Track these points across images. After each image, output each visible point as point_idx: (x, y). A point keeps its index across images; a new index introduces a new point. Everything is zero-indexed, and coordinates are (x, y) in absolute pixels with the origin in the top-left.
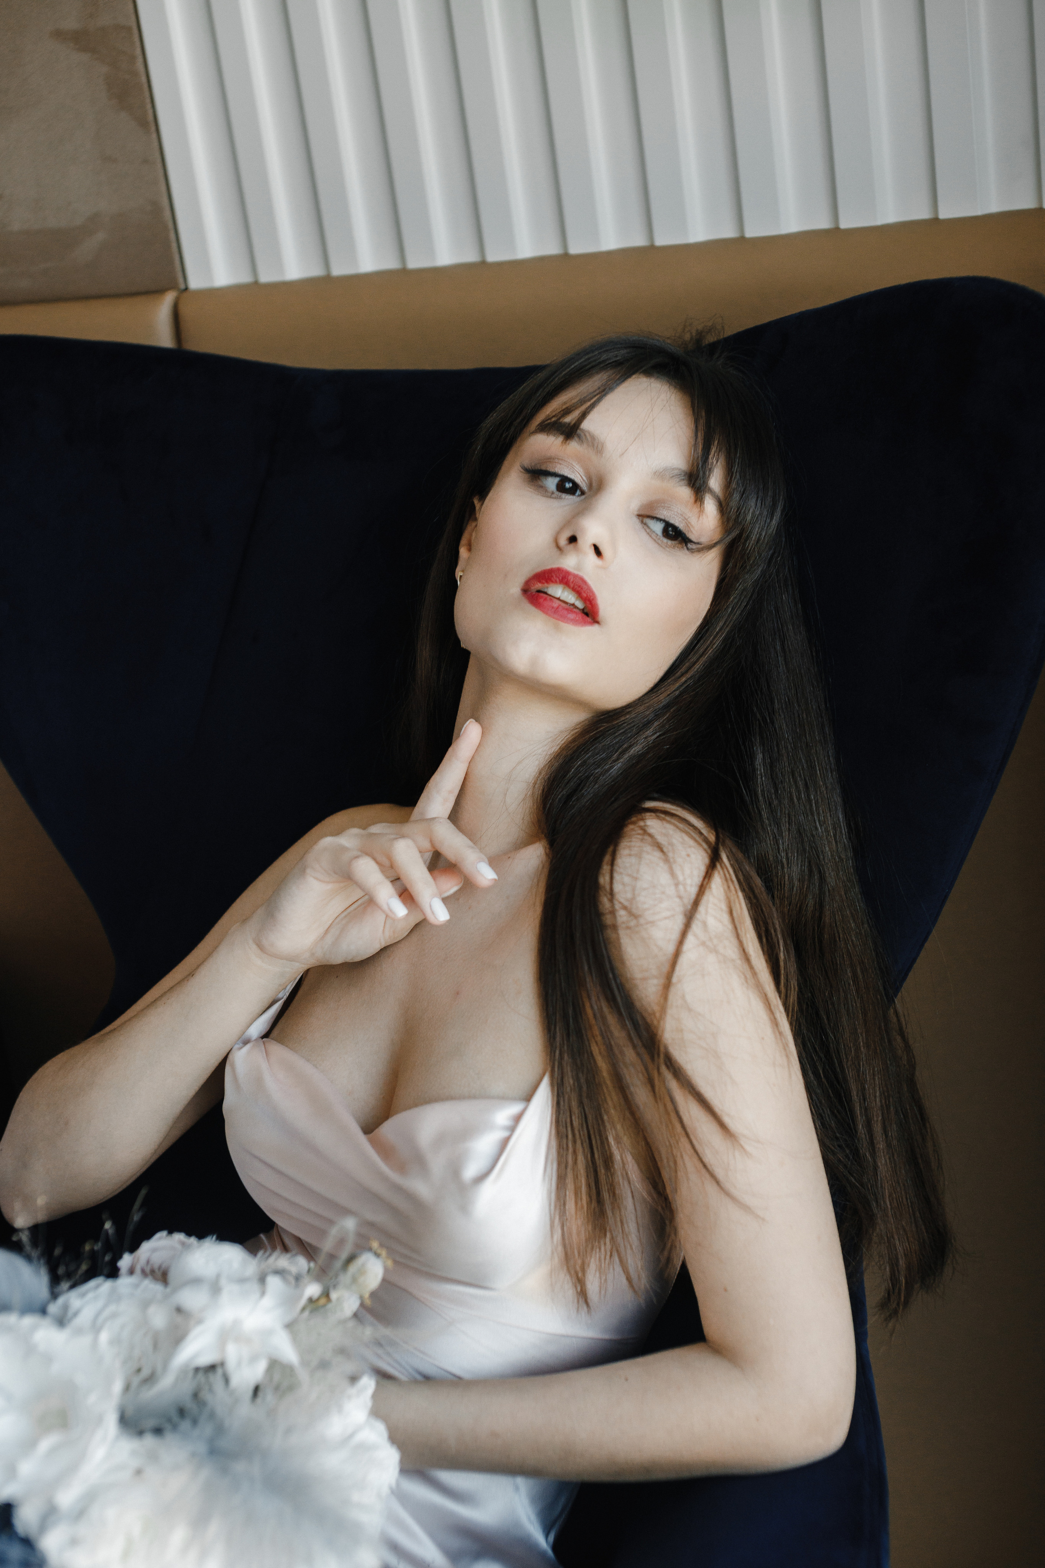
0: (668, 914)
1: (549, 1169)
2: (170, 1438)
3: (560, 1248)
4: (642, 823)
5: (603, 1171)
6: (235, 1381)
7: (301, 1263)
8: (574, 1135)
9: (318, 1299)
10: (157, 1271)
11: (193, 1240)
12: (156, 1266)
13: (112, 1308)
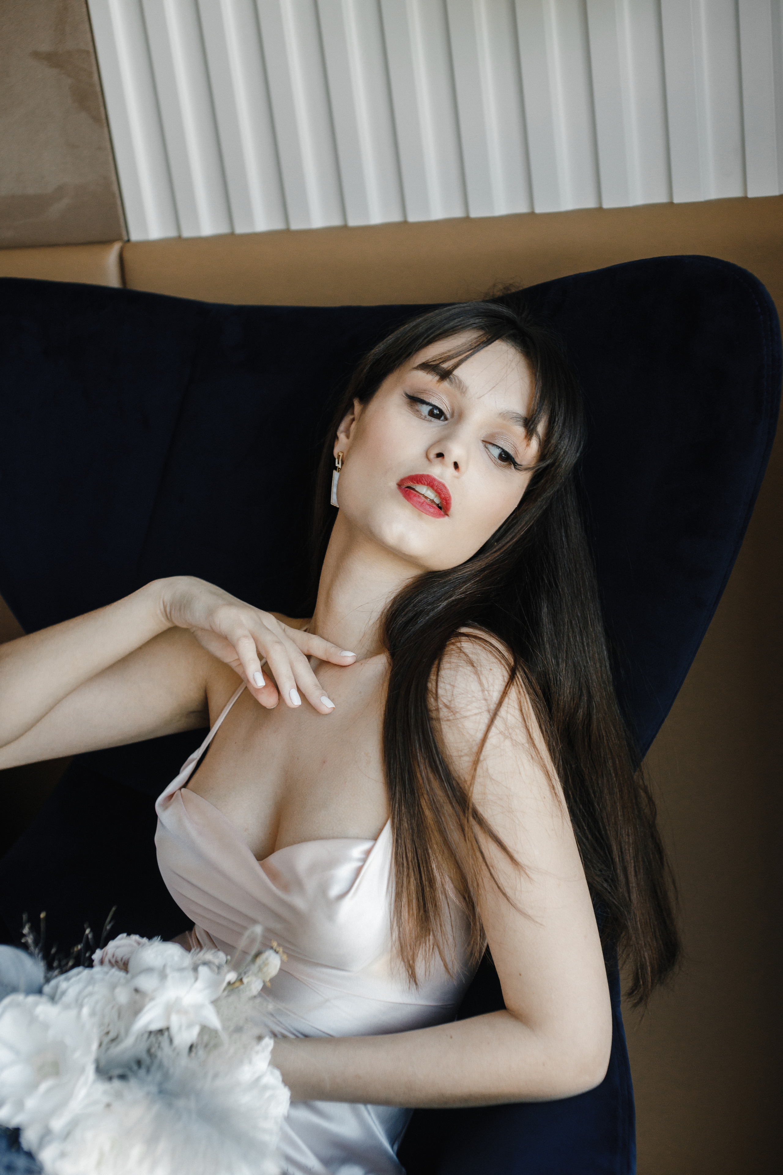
0: (477, 711)
1: (390, 888)
2: (133, 1082)
3: (397, 943)
4: (458, 644)
5: (428, 889)
6: (177, 1041)
7: (221, 957)
8: (408, 864)
9: (234, 983)
10: (120, 962)
11: (145, 940)
12: (119, 959)
13: (90, 989)
